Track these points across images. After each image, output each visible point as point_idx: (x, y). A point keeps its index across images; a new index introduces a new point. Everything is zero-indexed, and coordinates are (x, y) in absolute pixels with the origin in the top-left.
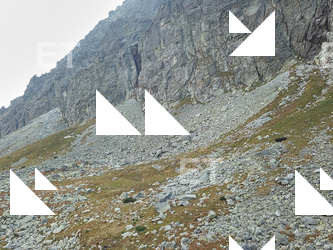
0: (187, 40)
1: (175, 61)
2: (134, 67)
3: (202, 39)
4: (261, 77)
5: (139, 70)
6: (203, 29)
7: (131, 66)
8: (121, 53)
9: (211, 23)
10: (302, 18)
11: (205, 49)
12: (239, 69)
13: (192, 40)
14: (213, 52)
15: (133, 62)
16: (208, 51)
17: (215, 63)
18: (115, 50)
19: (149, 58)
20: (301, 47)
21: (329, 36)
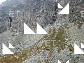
0: (25, 16)
1: (21, 21)
2: (9, 21)
3: (29, 16)
5: (11, 22)
6: (29, 13)
7: (8, 20)
8: (5, 17)
9: (31, 12)
11: (29, 19)
13: (26, 16)
15: (9, 19)
16: (30, 19)
17: (32, 22)
19: (14, 19)
21: (57, 19)
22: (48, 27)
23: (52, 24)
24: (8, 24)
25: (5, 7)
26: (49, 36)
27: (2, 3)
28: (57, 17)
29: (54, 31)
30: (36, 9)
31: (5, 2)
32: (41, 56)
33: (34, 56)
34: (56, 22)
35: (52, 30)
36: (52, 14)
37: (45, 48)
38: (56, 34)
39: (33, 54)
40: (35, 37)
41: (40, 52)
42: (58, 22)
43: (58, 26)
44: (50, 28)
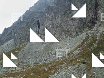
0: (54, 20)
1: (50, 27)
3: (59, 20)
4: (77, 33)
5: (39, 28)
7: (36, 27)
8: (33, 23)
9: (62, 15)
10: (89, 15)
11: (60, 23)
12: (70, 30)
13: (56, 20)
14: (62, 24)
15: (37, 26)
17: (63, 28)
18: (32, 22)
19: (42, 25)
20: (89, 24)
21: (97, 22)
22: (85, 33)
23: (90, 28)
24: (36, 30)
25: (33, 12)
26: (86, 45)
27: (30, 8)
28: (98, 18)
29: (93, 38)
30: (67, 10)
31: (33, 6)
32: (74, 71)
33: (66, 70)
34: (96, 25)
35: (91, 36)
36: (91, 15)
37: (80, 60)
38: (96, 42)
39: (65, 67)
40: (66, 46)
41: (74, 65)
42: (100, 26)
43: (99, 31)
44: (87, 34)
